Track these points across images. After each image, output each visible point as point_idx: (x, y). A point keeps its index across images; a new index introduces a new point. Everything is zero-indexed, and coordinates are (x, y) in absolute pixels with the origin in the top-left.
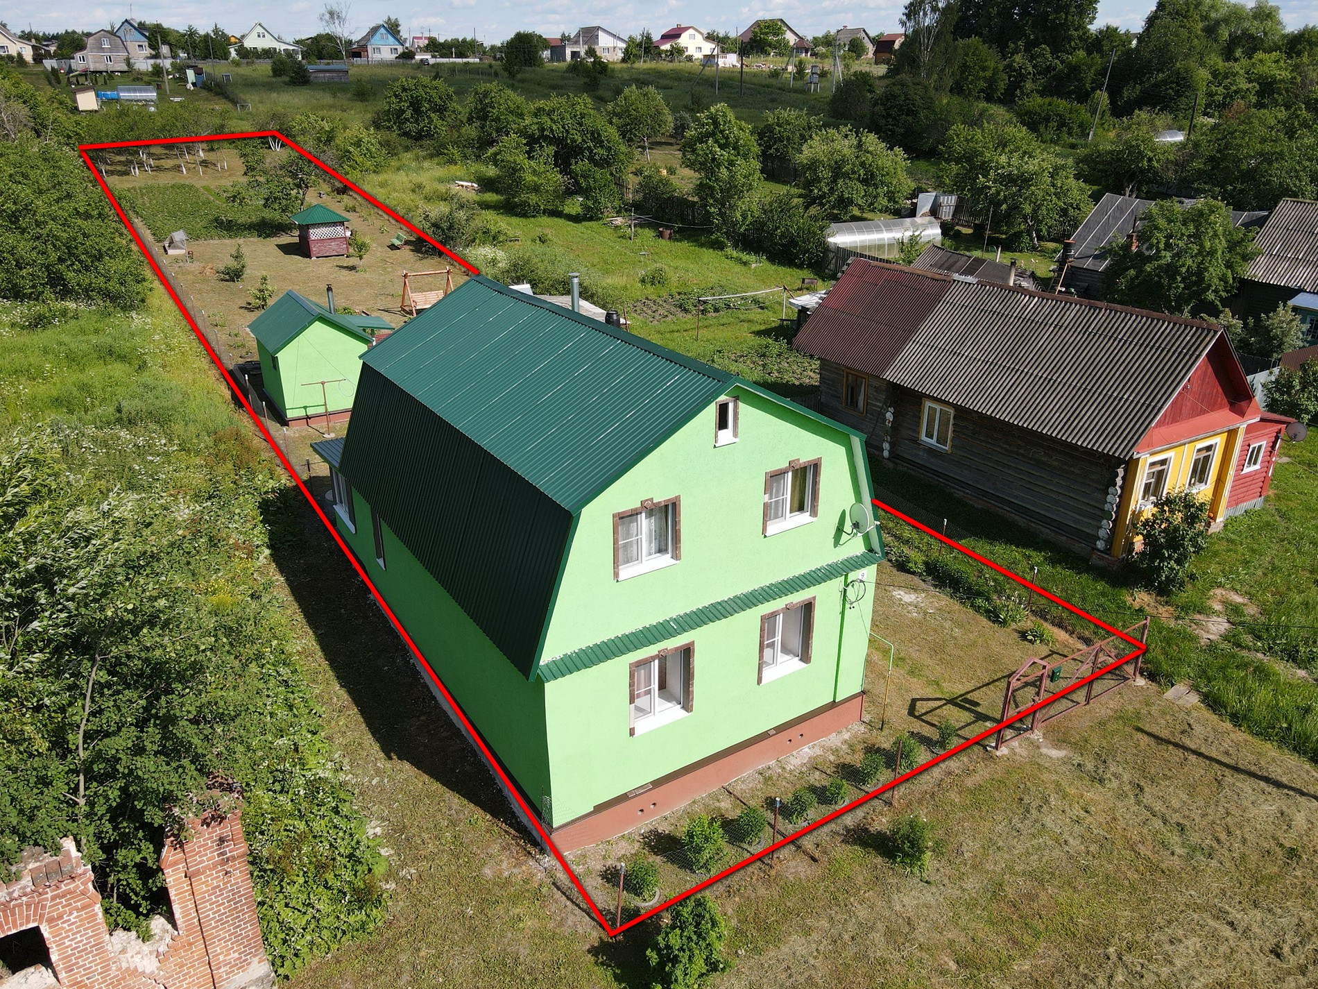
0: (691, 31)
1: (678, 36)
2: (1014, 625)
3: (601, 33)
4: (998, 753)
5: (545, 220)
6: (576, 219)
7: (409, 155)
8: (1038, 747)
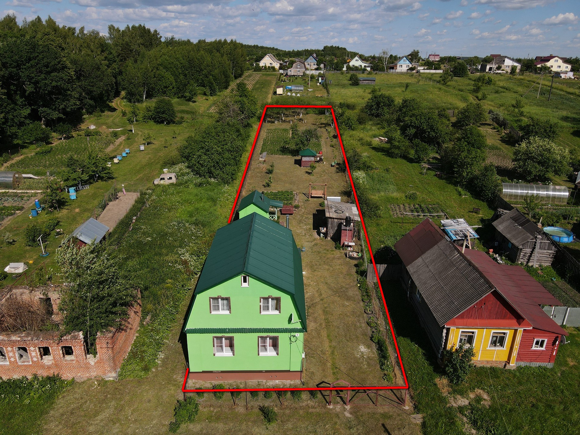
0: (556, 58)
1: (548, 61)
2: (386, 372)
3: (506, 60)
4: (328, 407)
5: (399, 160)
6: (411, 161)
7: (370, 123)
8: (345, 411)
